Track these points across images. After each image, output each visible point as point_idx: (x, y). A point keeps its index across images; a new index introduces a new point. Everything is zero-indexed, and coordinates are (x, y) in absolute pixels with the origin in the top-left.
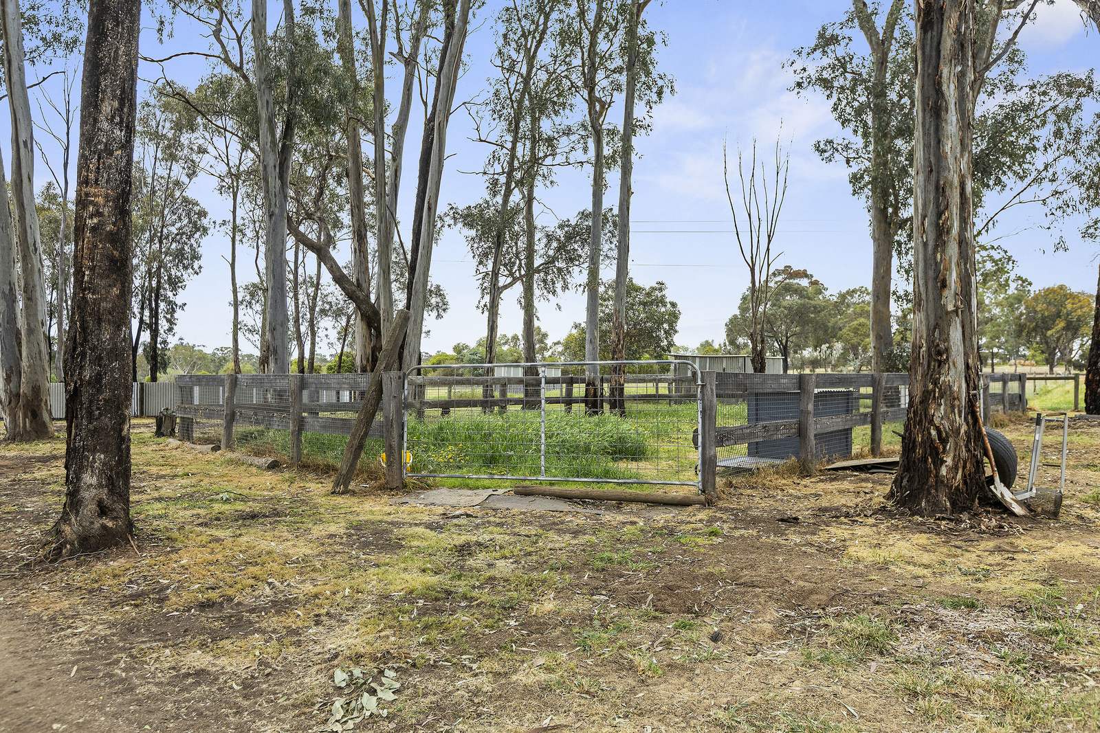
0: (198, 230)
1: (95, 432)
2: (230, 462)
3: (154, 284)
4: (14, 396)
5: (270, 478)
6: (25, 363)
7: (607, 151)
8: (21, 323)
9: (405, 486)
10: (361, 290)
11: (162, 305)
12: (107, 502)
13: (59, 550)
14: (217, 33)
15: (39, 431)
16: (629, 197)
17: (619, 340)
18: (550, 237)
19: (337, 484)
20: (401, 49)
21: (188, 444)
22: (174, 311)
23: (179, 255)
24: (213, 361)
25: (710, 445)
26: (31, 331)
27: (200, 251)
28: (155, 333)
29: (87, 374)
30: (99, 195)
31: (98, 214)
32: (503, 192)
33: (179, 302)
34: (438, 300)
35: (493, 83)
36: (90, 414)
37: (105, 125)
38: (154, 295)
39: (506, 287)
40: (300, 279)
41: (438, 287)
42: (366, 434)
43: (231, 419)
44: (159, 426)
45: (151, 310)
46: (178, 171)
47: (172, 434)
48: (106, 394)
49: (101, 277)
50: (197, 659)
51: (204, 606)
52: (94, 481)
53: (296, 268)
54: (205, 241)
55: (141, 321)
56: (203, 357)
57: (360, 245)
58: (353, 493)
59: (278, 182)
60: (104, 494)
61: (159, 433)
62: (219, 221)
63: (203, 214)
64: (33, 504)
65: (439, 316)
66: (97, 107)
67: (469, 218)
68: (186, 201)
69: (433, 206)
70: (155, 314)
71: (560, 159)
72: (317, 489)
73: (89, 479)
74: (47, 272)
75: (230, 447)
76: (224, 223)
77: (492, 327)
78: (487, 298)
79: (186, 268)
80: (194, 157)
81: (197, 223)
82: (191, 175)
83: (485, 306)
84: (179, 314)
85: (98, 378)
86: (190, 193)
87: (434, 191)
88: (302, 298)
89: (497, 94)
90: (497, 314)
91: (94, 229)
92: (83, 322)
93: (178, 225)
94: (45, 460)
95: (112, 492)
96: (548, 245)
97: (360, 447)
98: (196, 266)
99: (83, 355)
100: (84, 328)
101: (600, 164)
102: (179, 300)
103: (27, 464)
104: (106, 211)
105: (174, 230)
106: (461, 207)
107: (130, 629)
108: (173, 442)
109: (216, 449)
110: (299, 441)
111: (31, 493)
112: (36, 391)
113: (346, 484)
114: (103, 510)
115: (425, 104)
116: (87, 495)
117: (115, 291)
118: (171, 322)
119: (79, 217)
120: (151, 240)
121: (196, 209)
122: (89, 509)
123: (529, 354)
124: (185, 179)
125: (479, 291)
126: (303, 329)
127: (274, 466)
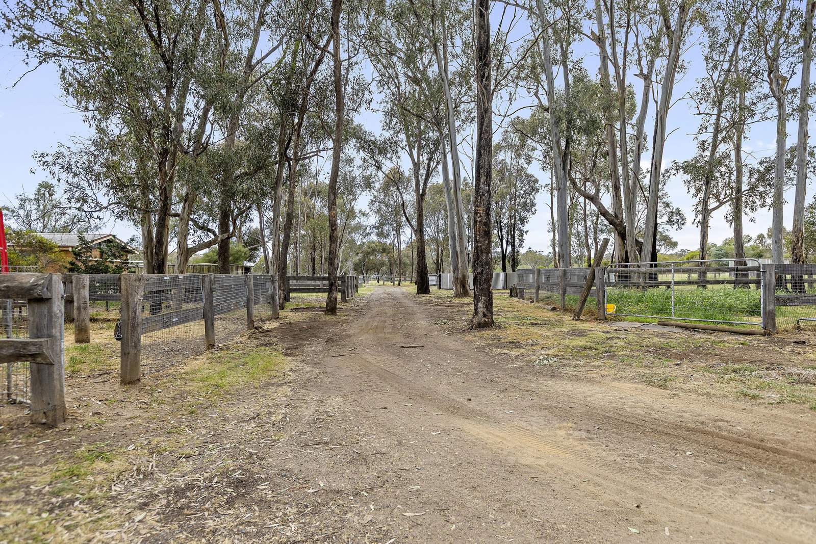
0: (534, 190)
1: (482, 290)
2: (537, 307)
3: (513, 221)
4: (456, 279)
5: (551, 313)
6: (460, 265)
7: (788, 109)
8: (458, 249)
9: (606, 319)
10: (617, 219)
11: (517, 232)
12: (486, 313)
13: (472, 326)
14: (536, 94)
15: (465, 294)
16: (806, 140)
17: (798, 241)
18: (751, 171)
19: (575, 316)
20: (641, 70)
21: (521, 300)
22: (523, 235)
23: (525, 205)
24: (547, 260)
25: (769, 304)
26: (461, 252)
27: (535, 201)
28: (513, 247)
29: (479, 271)
30: (481, 210)
31: (481, 216)
32: (710, 148)
33: (525, 230)
34: (678, 217)
35: (700, 81)
36: (480, 283)
37: (482, 186)
38: (512, 228)
39: (714, 209)
40: (588, 212)
41: (678, 209)
42: (588, 295)
43: (538, 289)
44: (511, 293)
45: (511, 235)
46: (522, 162)
47: (516, 296)
48: (485, 277)
49: (482, 237)
50: (505, 351)
51: (510, 343)
52: (482, 306)
53: (585, 206)
54: (538, 196)
55: (507, 241)
56: (541, 257)
57: (616, 193)
58: (582, 320)
59: (563, 172)
60: (485, 310)
61: (511, 296)
62: (544, 185)
63: (536, 181)
64: (464, 317)
65: (679, 228)
66: (479, 180)
67: (687, 168)
68: (528, 176)
69: (658, 166)
70: (513, 237)
71: (757, 117)
72: (567, 318)
73: (480, 305)
74: (466, 221)
75: (538, 301)
76: (547, 185)
77: (704, 236)
78: (700, 217)
79: (528, 211)
80: (530, 153)
81: (533, 186)
82: (529, 163)
83: (699, 222)
84: (525, 236)
85: (482, 272)
86: (529, 171)
87: (659, 157)
88: (589, 224)
89: (703, 87)
90: (707, 226)
91: (480, 222)
92: (477, 253)
93: (524, 189)
94: (468, 304)
95: (487, 310)
96: (751, 176)
97: (585, 300)
98: (533, 210)
99: (478, 264)
100: (478, 255)
101: (782, 119)
102: (525, 229)
103: (462, 305)
104: (483, 215)
105: (522, 192)
106: (681, 161)
107: (490, 345)
108: (516, 299)
109: (532, 302)
110: (564, 299)
111: (464, 314)
112: (464, 276)
113: (579, 316)
114: (485, 316)
115: (656, 102)
116: (480, 310)
117: (487, 242)
118: (521, 241)
119: (475, 218)
120: (510, 200)
121: (533, 179)
122: (480, 314)
123: (738, 251)
124: (526, 166)
125: (694, 212)
126: (590, 241)
127: (554, 309)
